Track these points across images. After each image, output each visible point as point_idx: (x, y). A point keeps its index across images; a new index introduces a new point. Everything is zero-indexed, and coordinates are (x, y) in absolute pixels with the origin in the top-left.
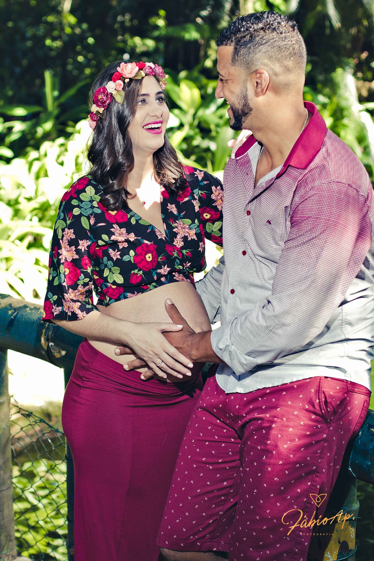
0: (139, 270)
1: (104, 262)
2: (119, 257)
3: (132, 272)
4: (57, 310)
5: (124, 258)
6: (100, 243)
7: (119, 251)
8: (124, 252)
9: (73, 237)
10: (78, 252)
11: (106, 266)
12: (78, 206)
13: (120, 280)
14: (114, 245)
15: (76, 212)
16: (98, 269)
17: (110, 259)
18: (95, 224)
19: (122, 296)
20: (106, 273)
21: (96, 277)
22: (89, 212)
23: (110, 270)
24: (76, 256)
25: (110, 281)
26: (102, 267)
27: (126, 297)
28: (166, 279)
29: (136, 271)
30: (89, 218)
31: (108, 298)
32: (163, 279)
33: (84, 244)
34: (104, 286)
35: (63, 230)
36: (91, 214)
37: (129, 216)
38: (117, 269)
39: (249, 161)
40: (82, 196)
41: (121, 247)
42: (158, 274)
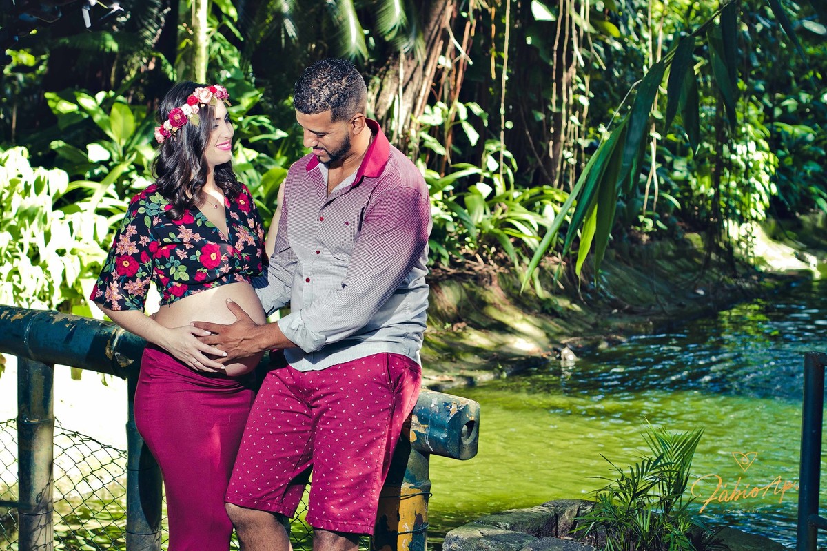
0: (204, 269)
1: (170, 261)
2: (186, 256)
3: (198, 270)
5: (191, 257)
6: (166, 240)
7: (186, 250)
8: (191, 252)
9: (135, 233)
10: (139, 246)
11: (172, 265)
12: (144, 206)
13: (186, 277)
14: (182, 244)
15: (141, 211)
16: (163, 268)
17: (177, 257)
18: (159, 224)
19: (186, 294)
20: (172, 271)
21: (161, 277)
22: (155, 213)
23: (177, 268)
24: (137, 251)
25: (176, 279)
26: (168, 266)
27: (189, 294)
28: (227, 279)
29: (201, 269)
30: (152, 218)
31: (172, 297)
32: (224, 279)
33: (145, 240)
34: (169, 285)
35: (126, 226)
36: (156, 216)
37: (195, 218)
38: (183, 268)
39: (320, 174)
40: (152, 198)
41: (187, 247)
42: (221, 272)
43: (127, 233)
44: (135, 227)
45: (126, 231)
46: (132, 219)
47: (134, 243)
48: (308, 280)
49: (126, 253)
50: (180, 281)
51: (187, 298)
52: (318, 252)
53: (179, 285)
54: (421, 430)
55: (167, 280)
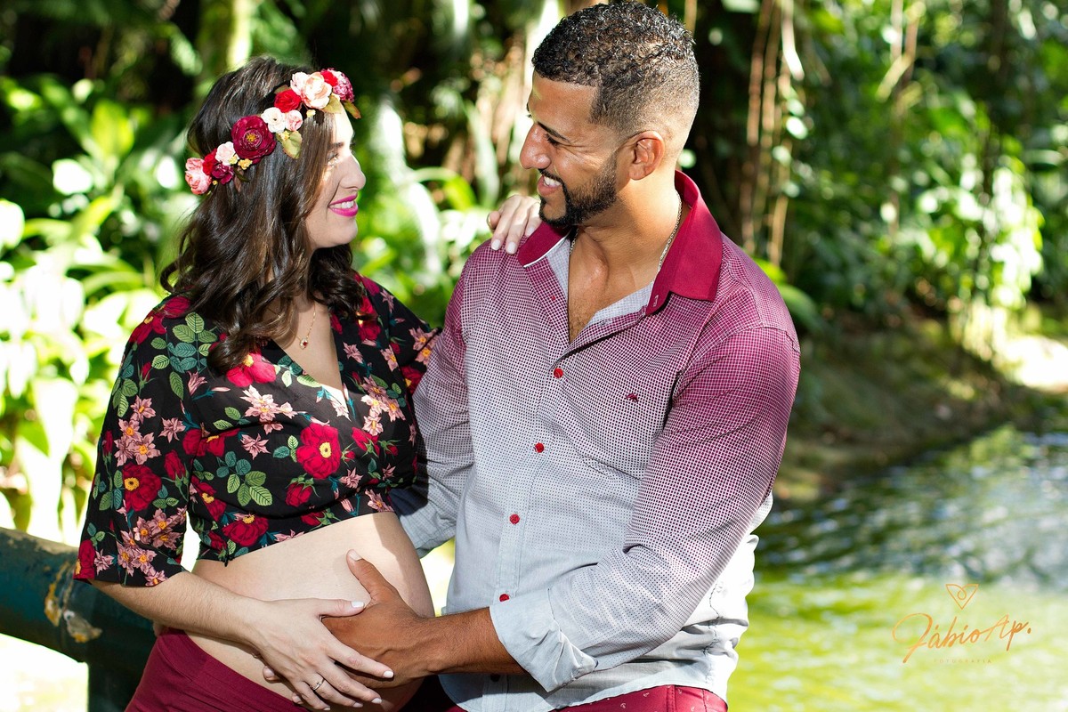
0: (307, 477)
1: (228, 462)
2: (264, 450)
3: (293, 481)
4: (103, 562)
5: (277, 451)
6: (220, 424)
7: (264, 436)
8: (276, 440)
9: (151, 414)
10: (160, 443)
11: (232, 470)
12: (165, 352)
13: (264, 498)
14: (255, 426)
15: (159, 362)
16: (210, 477)
17: (243, 454)
18: (201, 389)
19: (264, 540)
20: (233, 485)
21: (208, 499)
22: (188, 364)
23: (242, 478)
24: (154, 453)
25: (244, 502)
26: (222, 473)
27: (271, 542)
28: (353, 504)
29: (301, 479)
30: (185, 378)
31: (232, 546)
32: (346, 505)
33: (174, 427)
34: (225, 520)
35: (131, 401)
36: (193, 370)
37: (278, 368)
38: (260, 476)
39: (551, 273)
40: (178, 331)
41: (268, 430)
42: (343, 487)
43: (134, 417)
44: (149, 402)
45: (130, 412)
46: (142, 383)
48: (515, 519)
49: (132, 461)
50: (252, 508)
51: (266, 551)
52: (540, 448)
53: (249, 519)
55: (221, 506)
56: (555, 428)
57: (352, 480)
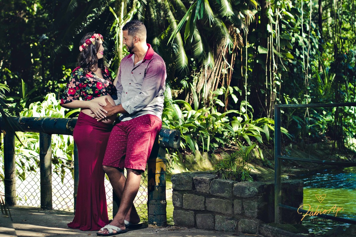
5: (93, 86)
6: (85, 82)
8: (93, 84)
9: (75, 81)
10: (76, 85)
11: (87, 89)
12: (77, 72)
13: (92, 93)
14: (90, 83)
15: (76, 74)
16: (84, 91)
17: (89, 86)
18: (82, 77)
20: (87, 91)
21: (84, 94)
22: (80, 74)
23: (89, 90)
24: (75, 87)
25: (89, 93)
27: (93, 99)
28: (105, 94)
29: (97, 90)
30: (80, 76)
31: (88, 100)
32: (104, 94)
33: (77, 83)
34: (87, 96)
35: (72, 79)
36: (81, 75)
37: (93, 75)
38: (91, 89)
39: (132, 59)
40: (79, 70)
41: (92, 83)
42: (103, 91)
44: (74, 79)
45: (71, 81)
46: (73, 77)
47: (74, 84)
48: (127, 93)
49: (72, 88)
50: (90, 94)
52: (130, 84)
53: (90, 96)
54: (161, 140)
55: (86, 94)
56: (132, 81)
57: (104, 90)
